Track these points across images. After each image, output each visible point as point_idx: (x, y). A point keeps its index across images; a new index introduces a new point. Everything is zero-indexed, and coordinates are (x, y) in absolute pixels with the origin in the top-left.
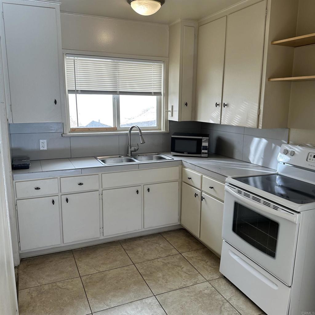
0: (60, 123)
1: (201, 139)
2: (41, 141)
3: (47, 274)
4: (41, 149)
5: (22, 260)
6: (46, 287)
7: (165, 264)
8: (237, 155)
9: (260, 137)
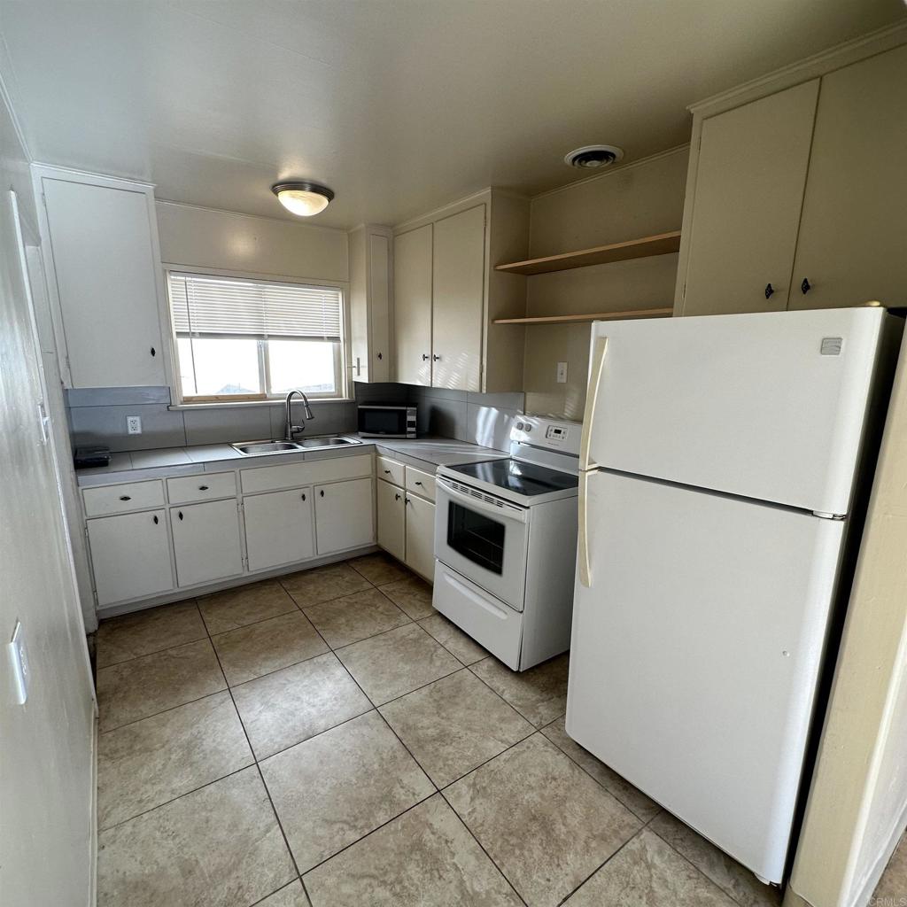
0: (164, 387)
1: (405, 411)
2: (130, 419)
3: (149, 638)
4: (131, 432)
5: (102, 622)
6: (149, 660)
7: (351, 605)
8: (459, 435)
9: (489, 406)
